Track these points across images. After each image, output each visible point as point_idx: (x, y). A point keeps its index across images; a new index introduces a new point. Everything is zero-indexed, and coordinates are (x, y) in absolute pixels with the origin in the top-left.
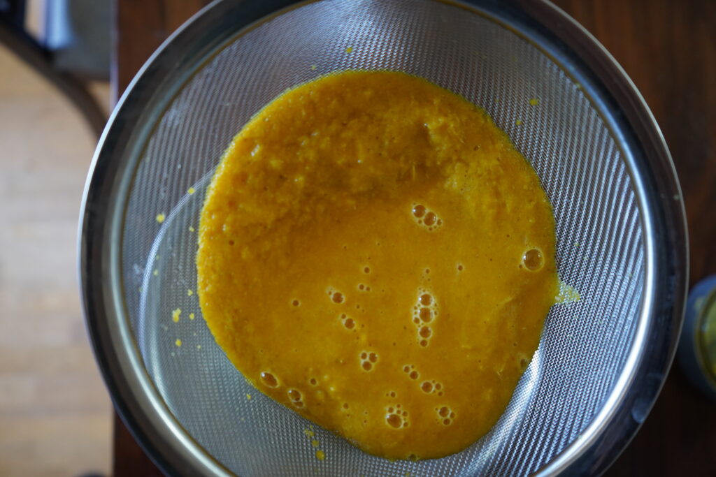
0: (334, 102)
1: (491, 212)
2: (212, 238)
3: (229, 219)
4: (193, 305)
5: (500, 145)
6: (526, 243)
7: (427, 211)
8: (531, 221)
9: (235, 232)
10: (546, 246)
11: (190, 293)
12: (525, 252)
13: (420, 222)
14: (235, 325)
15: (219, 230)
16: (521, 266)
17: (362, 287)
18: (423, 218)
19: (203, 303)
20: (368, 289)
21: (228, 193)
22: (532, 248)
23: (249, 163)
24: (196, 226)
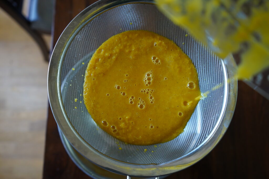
0: (126, 37)
1: (178, 69)
2: (88, 78)
3: (93, 72)
4: (81, 98)
5: (178, 50)
6: (189, 80)
7: (157, 58)
8: (190, 73)
9: (95, 76)
10: (195, 81)
11: (81, 95)
12: (189, 83)
13: (154, 61)
14: (94, 105)
15: (90, 75)
16: (187, 87)
17: (125, 81)
18: (155, 61)
19: (85, 99)
20: (127, 81)
21: (93, 64)
22: (191, 82)
23: (100, 55)
24: (84, 75)
